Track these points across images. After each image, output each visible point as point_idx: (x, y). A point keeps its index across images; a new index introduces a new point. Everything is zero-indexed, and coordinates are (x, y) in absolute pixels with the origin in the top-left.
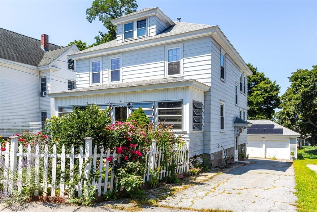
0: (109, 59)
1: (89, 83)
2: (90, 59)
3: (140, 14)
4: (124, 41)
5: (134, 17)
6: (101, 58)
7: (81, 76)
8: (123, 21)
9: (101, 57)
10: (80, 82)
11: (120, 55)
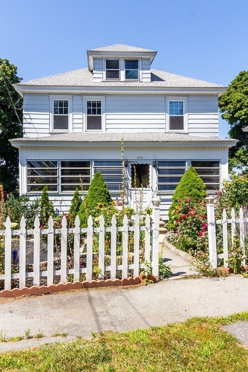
0: (84, 100)
1: (49, 129)
2: (50, 96)
3: (133, 54)
4: (104, 80)
5: (122, 55)
6: (70, 97)
7: (32, 116)
8: (105, 56)
9: (72, 96)
10: (31, 125)
11: (103, 97)
